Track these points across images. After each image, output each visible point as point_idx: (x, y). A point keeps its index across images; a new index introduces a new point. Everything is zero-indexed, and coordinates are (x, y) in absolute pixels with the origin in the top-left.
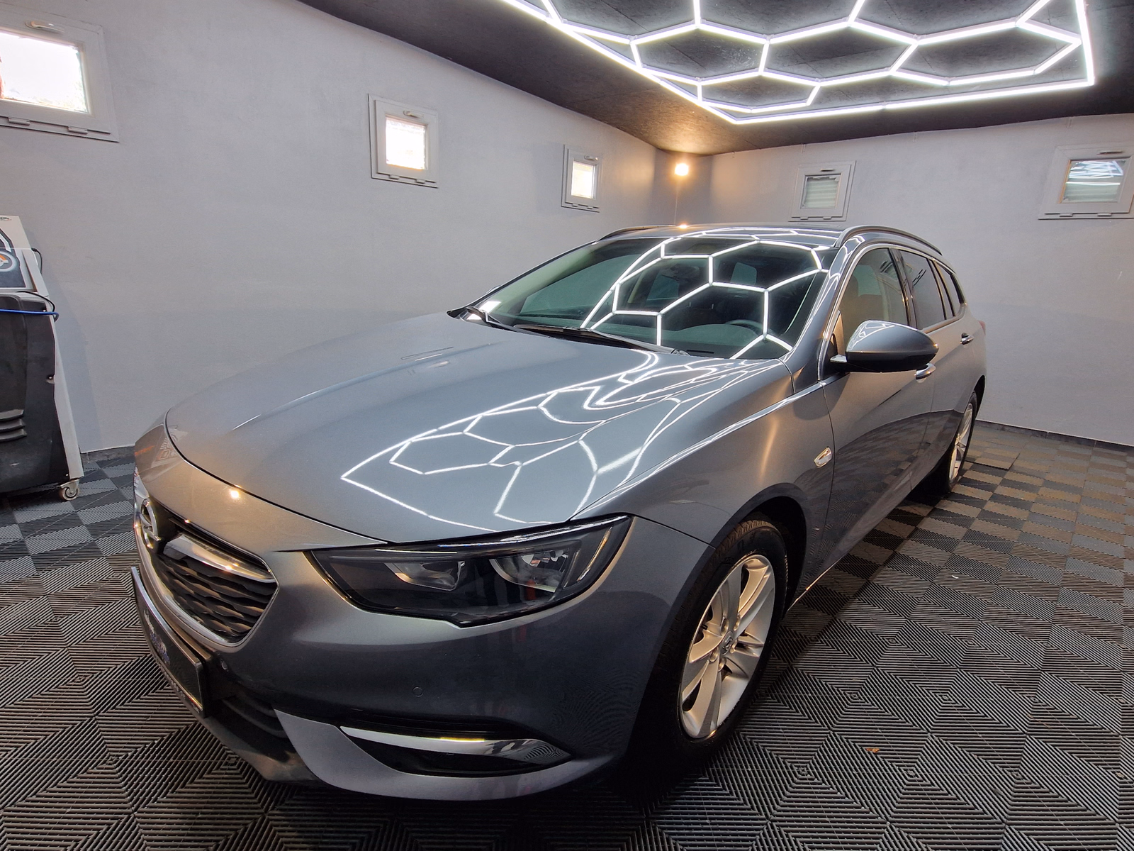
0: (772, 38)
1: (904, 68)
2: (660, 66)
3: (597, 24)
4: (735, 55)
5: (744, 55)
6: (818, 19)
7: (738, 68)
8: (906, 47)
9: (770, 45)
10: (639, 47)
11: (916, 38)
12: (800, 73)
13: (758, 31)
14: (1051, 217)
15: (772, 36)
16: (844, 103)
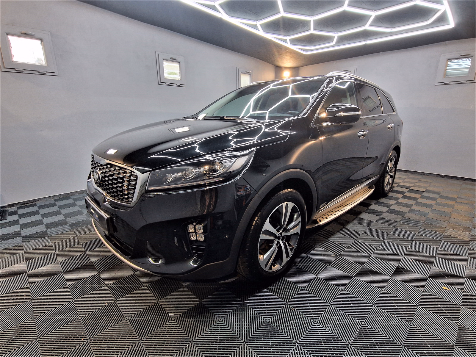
0: (314, 17)
1: (371, 25)
2: (271, 32)
3: (242, 17)
4: (300, 25)
5: (304, 25)
6: (331, 7)
7: (302, 30)
8: (370, 16)
9: (314, 20)
10: (261, 25)
11: (374, 12)
12: (328, 31)
13: (308, 15)
14: (441, 84)
15: (314, 16)
16: (349, 42)
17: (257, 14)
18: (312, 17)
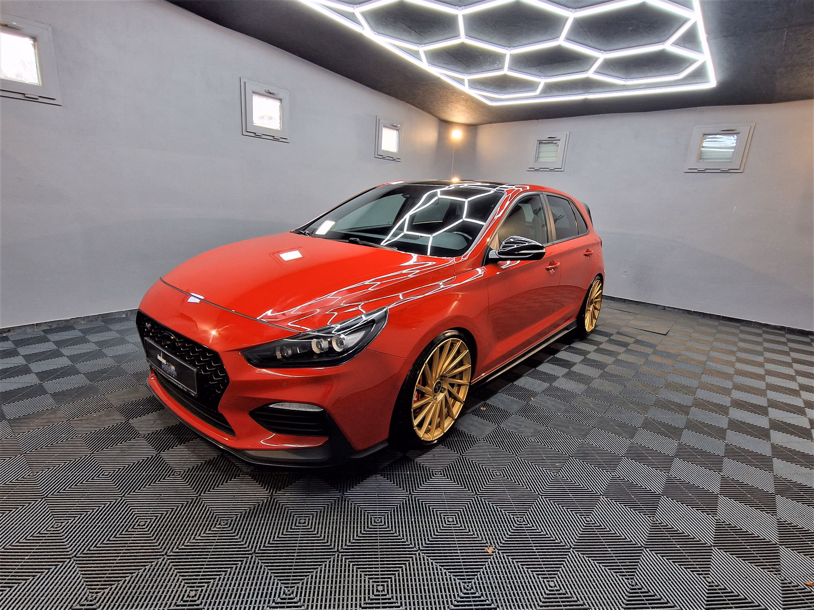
1: (596, 72)
2: (440, 65)
3: (396, 36)
4: (488, 59)
5: (494, 60)
11: (603, 53)
13: (502, 45)
14: (692, 171)
18: (509, 49)
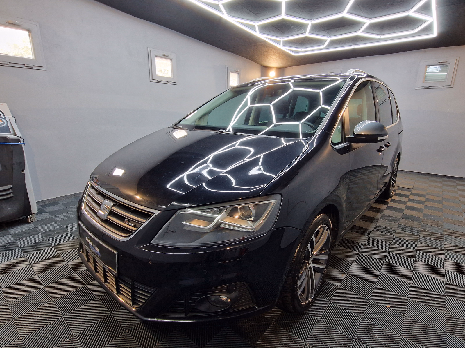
1: (364, 32)
2: (266, 33)
3: (242, 17)
4: (297, 28)
5: (300, 28)
6: (331, 13)
7: (297, 33)
8: (364, 24)
9: (312, 24)
10: (259, 26)
11: (369, 20)
12: (322, 34)
13: (307, 18)
14: (421, 88)
15: (313, 20)
16: (338, 46)
17: (257, 15)
18: (311, 21)
